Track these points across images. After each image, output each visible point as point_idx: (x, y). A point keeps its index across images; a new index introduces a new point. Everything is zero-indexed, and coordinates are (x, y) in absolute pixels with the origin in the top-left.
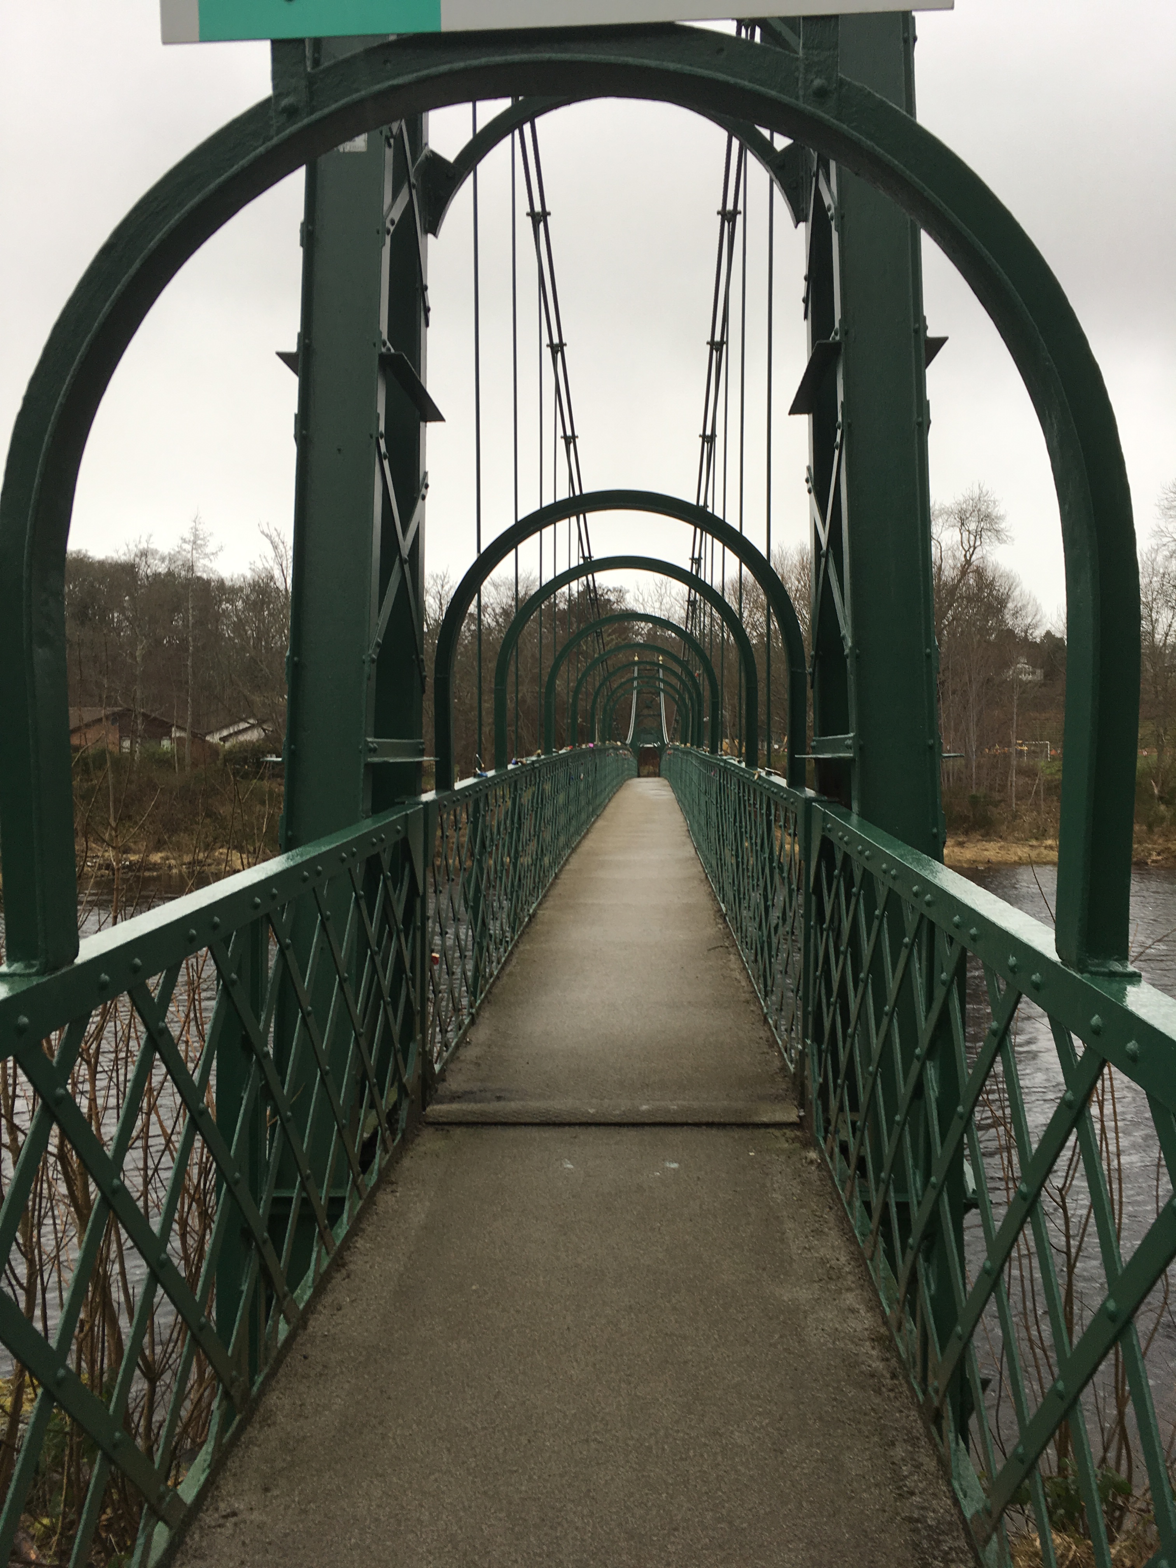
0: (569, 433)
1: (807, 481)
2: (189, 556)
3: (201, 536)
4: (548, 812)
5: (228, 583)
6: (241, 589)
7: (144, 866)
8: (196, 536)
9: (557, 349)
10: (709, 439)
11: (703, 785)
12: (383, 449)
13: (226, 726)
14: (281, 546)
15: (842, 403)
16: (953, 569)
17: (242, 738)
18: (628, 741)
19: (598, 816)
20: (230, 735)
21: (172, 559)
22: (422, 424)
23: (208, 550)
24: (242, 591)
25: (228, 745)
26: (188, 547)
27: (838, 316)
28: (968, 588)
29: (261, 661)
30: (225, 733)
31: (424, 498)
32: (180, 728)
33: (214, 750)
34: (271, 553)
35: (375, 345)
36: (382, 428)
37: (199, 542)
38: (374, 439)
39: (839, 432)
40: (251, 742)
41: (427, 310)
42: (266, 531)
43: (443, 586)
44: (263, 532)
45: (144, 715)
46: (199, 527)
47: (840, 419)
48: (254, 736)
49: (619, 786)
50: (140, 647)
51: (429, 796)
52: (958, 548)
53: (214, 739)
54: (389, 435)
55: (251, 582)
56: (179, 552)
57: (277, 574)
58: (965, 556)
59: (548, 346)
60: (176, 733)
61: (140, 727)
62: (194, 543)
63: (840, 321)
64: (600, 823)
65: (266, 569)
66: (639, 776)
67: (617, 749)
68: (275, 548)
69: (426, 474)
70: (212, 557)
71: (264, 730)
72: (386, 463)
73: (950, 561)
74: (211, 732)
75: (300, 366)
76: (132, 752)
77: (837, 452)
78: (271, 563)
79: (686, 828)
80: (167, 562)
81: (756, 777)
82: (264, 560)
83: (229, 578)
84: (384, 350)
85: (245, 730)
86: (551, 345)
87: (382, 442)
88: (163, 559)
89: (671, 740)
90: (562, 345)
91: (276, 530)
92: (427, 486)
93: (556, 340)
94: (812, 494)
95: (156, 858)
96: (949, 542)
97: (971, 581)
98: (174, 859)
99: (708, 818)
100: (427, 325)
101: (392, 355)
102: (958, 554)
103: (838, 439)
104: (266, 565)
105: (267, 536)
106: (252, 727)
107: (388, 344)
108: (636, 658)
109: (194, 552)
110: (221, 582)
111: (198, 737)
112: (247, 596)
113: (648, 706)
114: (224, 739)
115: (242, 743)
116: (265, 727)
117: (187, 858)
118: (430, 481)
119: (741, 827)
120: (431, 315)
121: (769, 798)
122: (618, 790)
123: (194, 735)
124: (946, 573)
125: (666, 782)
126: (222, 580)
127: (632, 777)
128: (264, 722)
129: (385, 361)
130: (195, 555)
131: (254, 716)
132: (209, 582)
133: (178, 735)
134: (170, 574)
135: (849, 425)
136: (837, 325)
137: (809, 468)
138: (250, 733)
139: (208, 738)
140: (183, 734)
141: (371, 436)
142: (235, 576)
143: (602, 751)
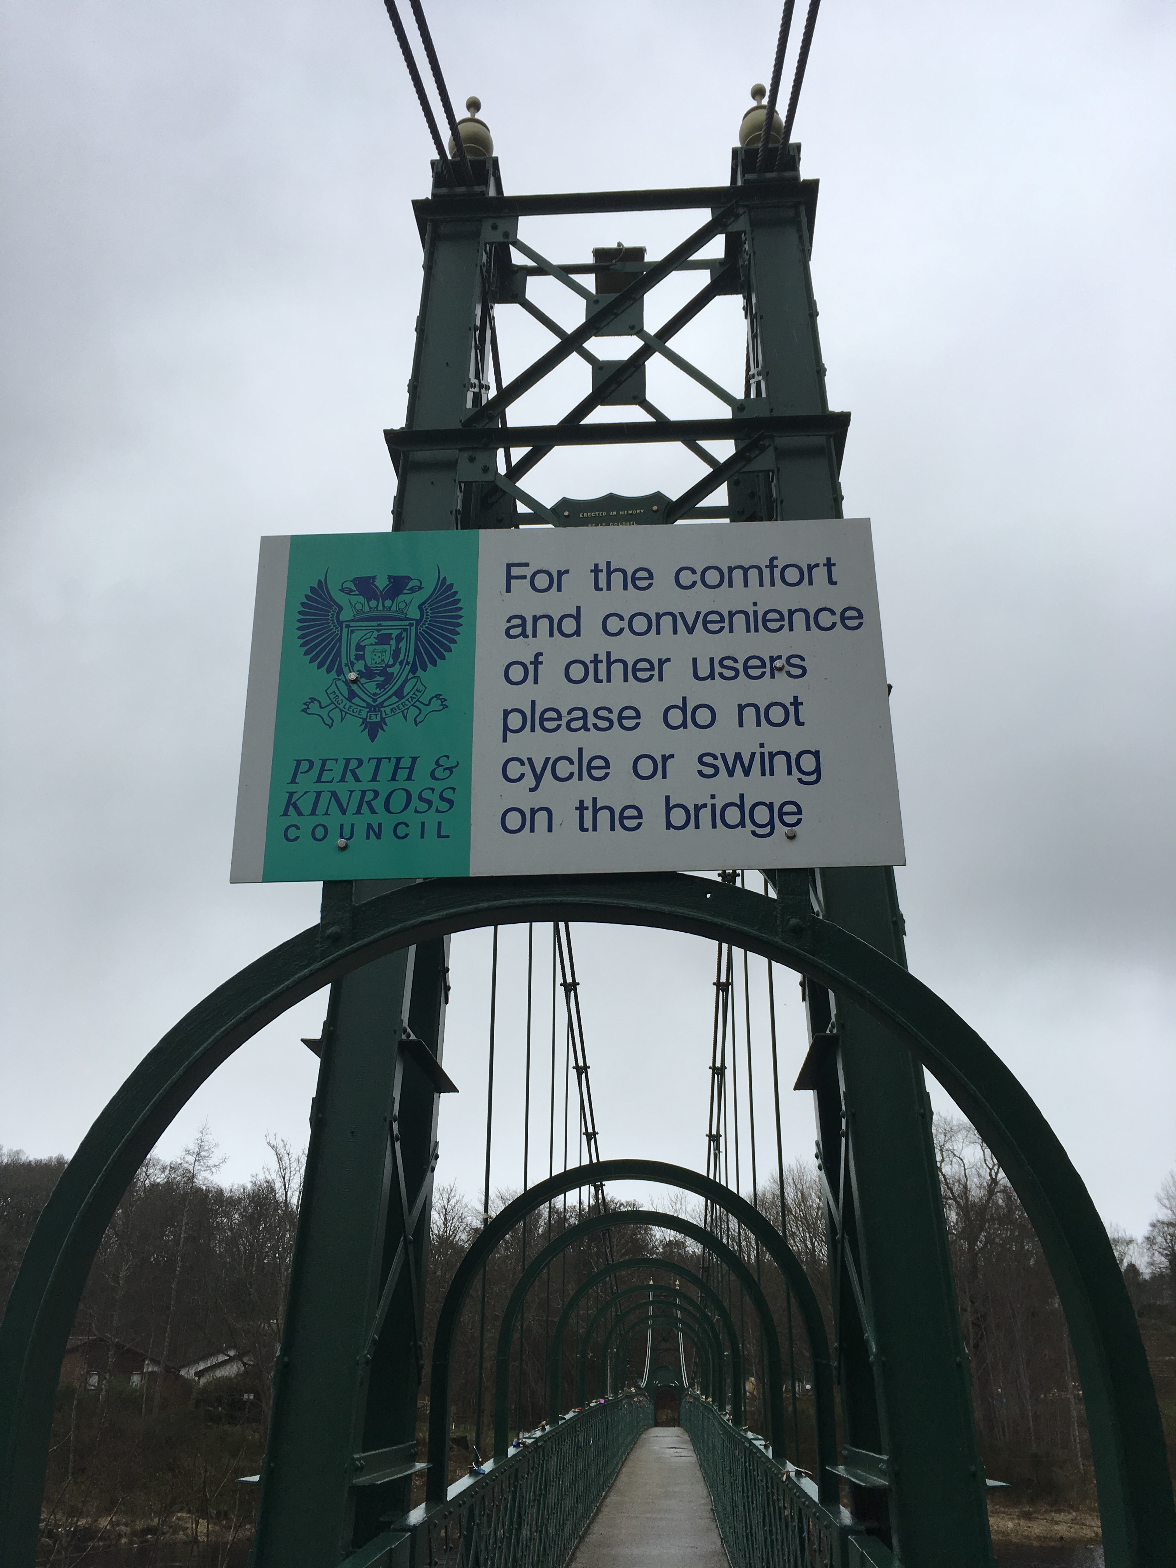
0: (581, 1064)
1: (817, 1157)
2: (191, 1168)
3: (206, 1148)
4: (552, 1498)
5: (227, 1194)
6: (240, 1200)
7: (89, 1533)
8: (201, 1147)
9: (570, 988)
10: (718, 1071)
11: (727, 1462)
12: (396, 1131)
13: (204, 1358)
14: (286, 1158)
15: (844, 1093)
16: (980, 1188)
17: (219, 1373)
18: (643, 1385)
19: (610, 1488)
20: (207, 1370)
21: (173, 1168)
22: (436, 1095)
23: (211, 1162)
24: (240, 1203)
25: (203, 1381)
26: (191, 1159)
27: (833, 1011)
28: (997, 1209)
29: (250, 1284)
30: (202, 1366)
31: (433, 1170)
32: (154, 1361)
33: (187, 1384)
34: (274, 1165)
35: (395, 1032)
36: (396, 1111)
37: (203, 1154)
38: (388, 1122)
39: (844, 1121)
40: (228, 1378)
41: (448, 988)
42: (273, 1142)
43: (449, 1200)
44: (269, 1144)
45: (118, 1346)
46: (205, 1138)
47: (844, 1108)
48: (231, 1370)
49: (634, 1442)
50: (124, 1268)
51: (417, 1515)
52: (982, 1166)
53: (188, 1373)
54: (402, 1119)
55: (251, 1192)
56: (181, 1164)
57: (278, 1185)
58: (990, 1175)
59: (561, 985)
60: (149, 1368)
61: (111, 1360)
62: (198, 1154)
63: (836, 1015)
64: (613, 1498)
65: (267, 1182)
66: (657, 1424)
67: (630, 1396)
68: (280, 1159)
69: (437, 1143)
70: (214, 1169)
71: (245, 1365)
72: (398, 1145)
73: (975, 1180)
74: (187, 1364)
75: (322, 1052)
76: (99, 1389)
77: (843, 1140)
78: (274, 1176)
79: (709, 1507)
80: (167, 1172)
81: (784, 1478)
82: (267, 1173)
83: (228, 1189)
84: (404, 1037)
85: (224, 1363)
86: (565, 984)
87: (395, 1125)
88: (163, 1169)
89: (691, 1385)
90: (575, 984)
91: (283, 1141)
92: (437, 1157)
93: (569, 980)
94: (823, 1171)
95: (104, 1523)
96: (972, 1160)
97: (1000, 1202)
98: (126, 1525)
99: (734, 1506)
100: (447, 1002)
101: (413, 1041)
102: (982, 1172)
103: (844, 1127)
104: (269, 1178)
105: (273, 1147)
106: (231, 1359)
107: (409, 1030)
108: (651, 1282)
109: (197, 1164)
110: (220, 1192)
111: (171, 1373)
112: (245, 1208)
113: (665, 1339)
114: (199, 1374)
115: (218, 1380)
116: (245, 1360)
117: (140, 1525)
118: (440, 1152)
119: (771, 1531)
120: (451, 993)
121: (800, 1510)
122: (632, 1450)
123: (167, 1370)
124: (973, 1193)
125: (686, 1437)
126: (222, 1190)
127: (650, 1427)
128: (245, 1354)
129: (405, 1047)
130: (197, 1167)
131: (235, 1347)
132: (208, 1191)
133: (150, 1369)
134: (169, 1184)
135: (854, 1115)
136: (833, 1019)
137: (817, 1144)
138: (228, 1367)
139: (183, 1373)
140: (156, 1369)
141: (385, 1119)
142: (236, 1187)
143: (615, 1404)
